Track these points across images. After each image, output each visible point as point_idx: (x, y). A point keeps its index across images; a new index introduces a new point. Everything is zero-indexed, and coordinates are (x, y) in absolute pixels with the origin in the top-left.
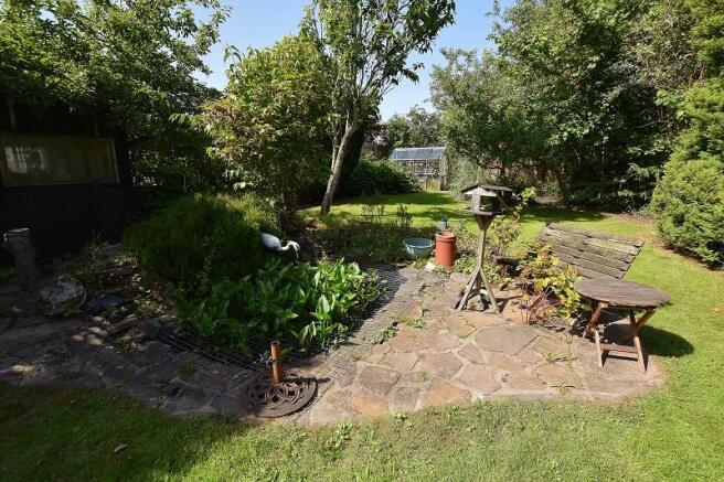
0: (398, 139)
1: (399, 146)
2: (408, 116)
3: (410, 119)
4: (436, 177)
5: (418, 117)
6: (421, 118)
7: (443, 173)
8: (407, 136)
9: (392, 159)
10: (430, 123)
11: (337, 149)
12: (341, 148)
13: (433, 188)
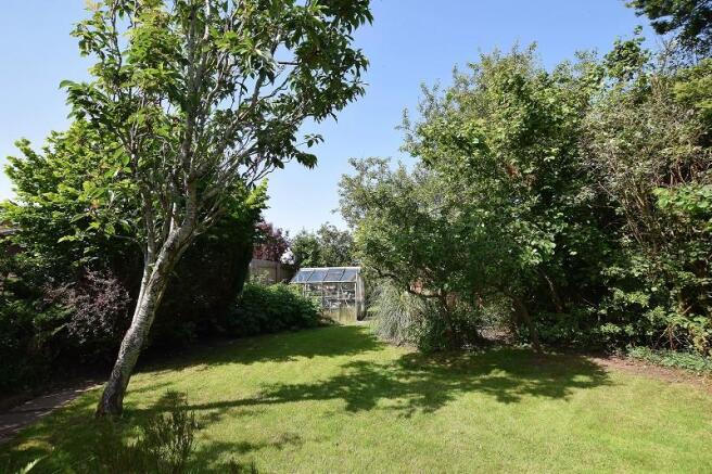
0: (307, 258)
1: (307, 266)
2: (319, 233)
3: (320, 237)
4: (351, 302)
5: (330, 235)
6: (333, 235)
7: (360, 297)
8: (316, 255)
9: (295, 282)
10: (342, 241)
11: (151, 270)
12: (156, 268)
13: (347, 320)
